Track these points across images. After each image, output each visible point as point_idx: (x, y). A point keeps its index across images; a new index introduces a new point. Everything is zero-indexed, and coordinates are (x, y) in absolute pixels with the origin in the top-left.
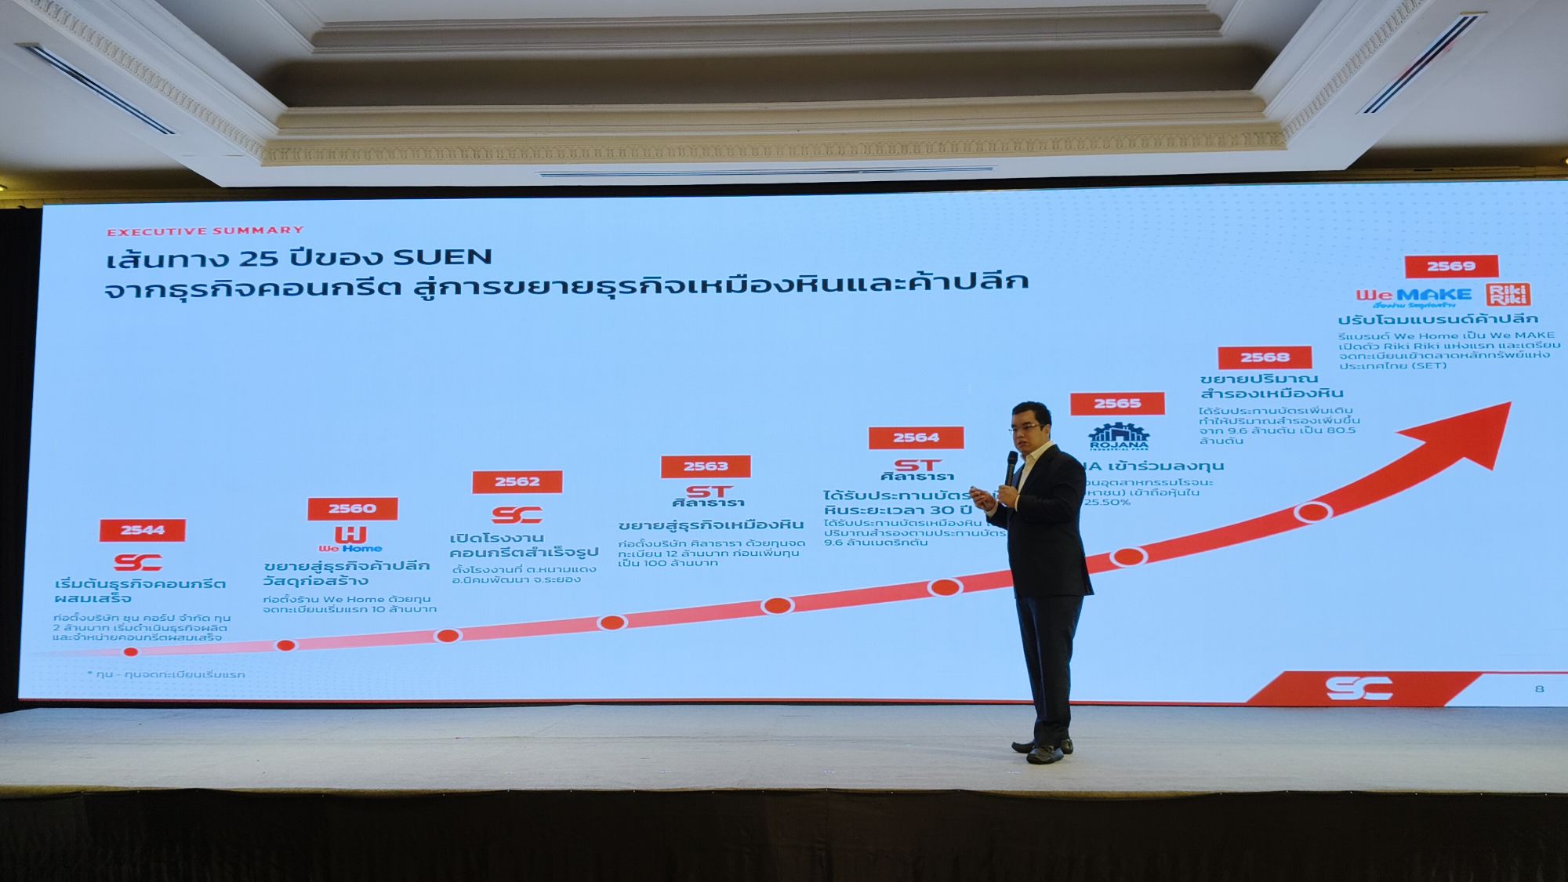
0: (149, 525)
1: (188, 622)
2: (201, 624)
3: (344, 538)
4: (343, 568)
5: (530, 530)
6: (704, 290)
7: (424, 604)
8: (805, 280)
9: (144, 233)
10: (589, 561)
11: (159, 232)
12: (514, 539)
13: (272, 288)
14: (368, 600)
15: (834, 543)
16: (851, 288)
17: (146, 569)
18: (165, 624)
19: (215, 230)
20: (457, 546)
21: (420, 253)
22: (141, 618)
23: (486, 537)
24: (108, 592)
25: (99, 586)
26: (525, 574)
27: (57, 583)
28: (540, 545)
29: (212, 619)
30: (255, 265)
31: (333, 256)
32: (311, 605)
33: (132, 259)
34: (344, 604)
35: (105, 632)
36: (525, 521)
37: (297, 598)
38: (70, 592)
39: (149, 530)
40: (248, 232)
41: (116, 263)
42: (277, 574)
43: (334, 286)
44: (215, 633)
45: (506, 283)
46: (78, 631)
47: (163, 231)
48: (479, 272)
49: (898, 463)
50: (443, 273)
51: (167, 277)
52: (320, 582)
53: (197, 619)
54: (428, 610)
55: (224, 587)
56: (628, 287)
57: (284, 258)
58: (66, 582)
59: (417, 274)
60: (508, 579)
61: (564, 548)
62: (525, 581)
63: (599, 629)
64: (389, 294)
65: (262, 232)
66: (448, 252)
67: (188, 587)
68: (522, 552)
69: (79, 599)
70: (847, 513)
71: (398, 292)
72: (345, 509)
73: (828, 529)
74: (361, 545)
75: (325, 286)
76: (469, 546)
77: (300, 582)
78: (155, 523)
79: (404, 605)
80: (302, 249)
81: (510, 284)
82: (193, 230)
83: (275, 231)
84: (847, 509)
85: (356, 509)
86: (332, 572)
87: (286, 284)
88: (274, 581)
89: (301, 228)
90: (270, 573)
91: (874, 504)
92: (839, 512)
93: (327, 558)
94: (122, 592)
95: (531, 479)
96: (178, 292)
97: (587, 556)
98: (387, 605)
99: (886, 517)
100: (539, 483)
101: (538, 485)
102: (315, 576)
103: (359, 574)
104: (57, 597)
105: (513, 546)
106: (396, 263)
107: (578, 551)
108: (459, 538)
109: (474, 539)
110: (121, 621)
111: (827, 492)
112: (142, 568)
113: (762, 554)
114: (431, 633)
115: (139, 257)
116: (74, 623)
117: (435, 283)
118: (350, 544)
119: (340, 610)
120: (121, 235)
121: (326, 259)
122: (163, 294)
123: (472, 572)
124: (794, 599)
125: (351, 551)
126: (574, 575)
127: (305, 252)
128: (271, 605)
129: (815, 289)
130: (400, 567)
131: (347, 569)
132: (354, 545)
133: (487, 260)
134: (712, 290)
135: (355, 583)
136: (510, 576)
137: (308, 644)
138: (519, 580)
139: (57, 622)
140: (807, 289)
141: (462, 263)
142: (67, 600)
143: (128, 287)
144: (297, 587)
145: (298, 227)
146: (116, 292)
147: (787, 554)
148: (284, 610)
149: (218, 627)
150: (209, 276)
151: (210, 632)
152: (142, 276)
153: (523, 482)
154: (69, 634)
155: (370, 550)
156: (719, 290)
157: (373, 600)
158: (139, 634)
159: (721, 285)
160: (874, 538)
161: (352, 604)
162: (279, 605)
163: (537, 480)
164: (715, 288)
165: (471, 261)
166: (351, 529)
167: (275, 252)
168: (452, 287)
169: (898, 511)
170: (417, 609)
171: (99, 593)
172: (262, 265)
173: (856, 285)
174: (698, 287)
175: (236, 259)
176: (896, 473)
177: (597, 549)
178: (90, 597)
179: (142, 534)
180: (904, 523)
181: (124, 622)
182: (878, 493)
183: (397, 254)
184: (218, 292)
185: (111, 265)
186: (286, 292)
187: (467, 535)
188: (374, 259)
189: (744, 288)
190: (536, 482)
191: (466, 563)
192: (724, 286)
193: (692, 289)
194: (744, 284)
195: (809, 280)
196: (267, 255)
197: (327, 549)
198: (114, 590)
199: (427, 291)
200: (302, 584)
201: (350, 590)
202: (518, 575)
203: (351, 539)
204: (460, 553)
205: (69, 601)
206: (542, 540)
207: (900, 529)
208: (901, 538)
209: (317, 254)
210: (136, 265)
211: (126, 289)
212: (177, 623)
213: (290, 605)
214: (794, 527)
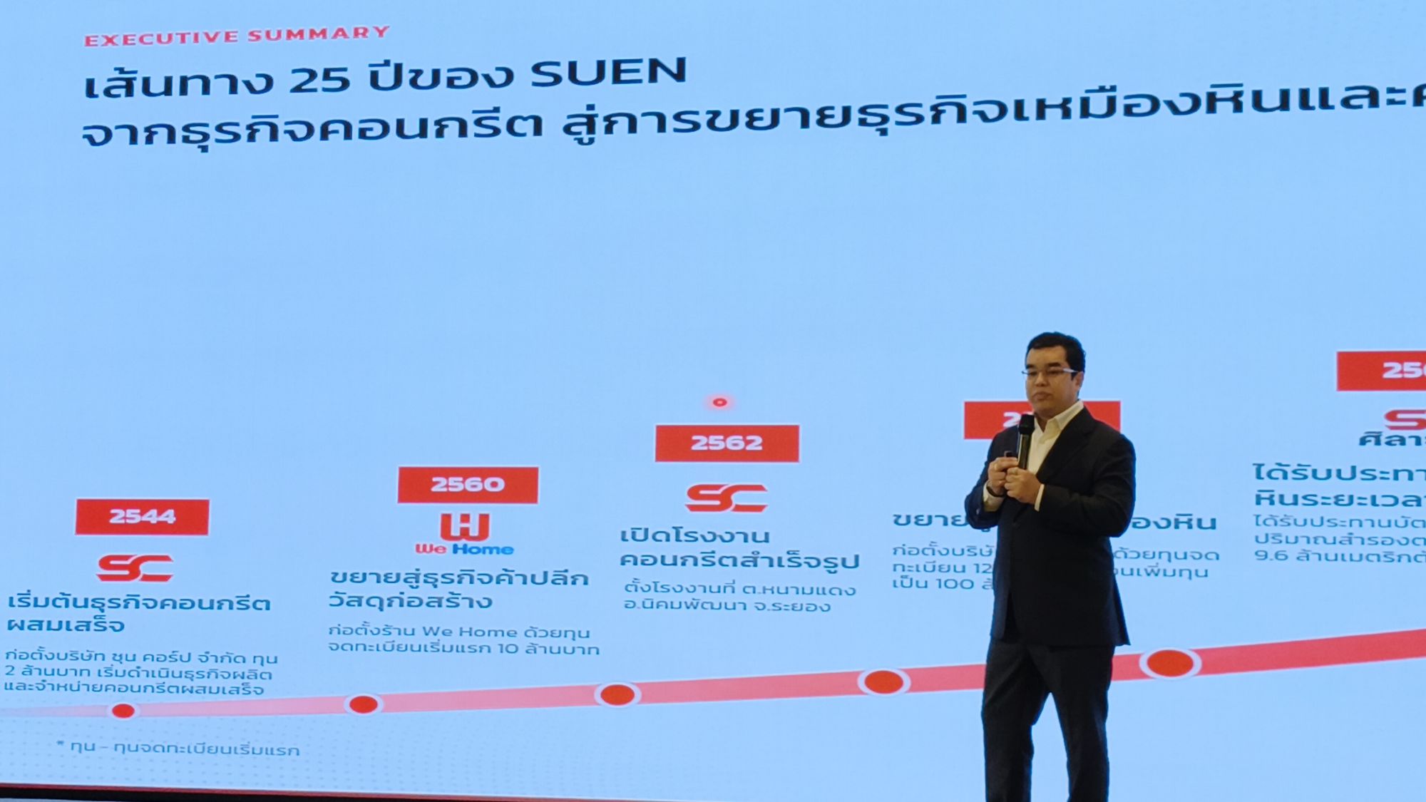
0: (152, 508)
1: (211, 664)
2: (232, 668)
3: (455, 532)
4: (452, 581)
5: (747, 522)
6: (1041, 115)
7: (579, 642)
8: (1220, 93)
9: (141, 40)
10: (844, 578)
11: (165, 39)
12: (721, 537)
13: (341, 128)
14: (492, 633)
15: (1271, 555)
16: (1304, 104)
17: (146, 578)
18: (177, 667)
19: (252, 34)
20: (632, 548)
21: (573, 67)
22: (139, 658)
23: (678, 534)
24: (89, 614)
25: (75, 605)
26: (739, 597)
27: (11, 599)
28: (764, 549)
29: (249, 660)
30: (315, 90)
31: (436, 74)
32: (402, 640)
33: (123, 83)
34: (455, 640)
35: (84, 679)
36: (739, 508)
37: (381, 628)
38: (30, 614)
39: (152, 517)
40: (302, 37)
41: (98, 89)
42: (350, 589)
43: (438, 122)
44: (253, 683)
45: (708, 112)
46: (43, 677)
47: (170, 37)
48: (667, 96)
49: (1392, 416)
50: (608, 98)
51: (177, 110)
52: (417, 602)
53: (227, 659)
54: (587, 651)
55: (268, 608)
56: (910, 114)
57: (359, 78)
58: (25, 600)
59: (569, 99)
60: (712, 604)
61: (802, 555)
62: (739, 607)
63: (861, 693)
64: (524, 135)
65: (325, 36)
66: (617, 64)
67: (211, 607)
68: (735, 559)
69: (45, 625)
70: (1295, 503)
71: (538, 130)
72: (456, 484)
73: (1262, 531)
74: (480, 544)
75: (423, 123)
76: (650, 548)
77: (386, 602)
78: (161, 506)
79: (548, 642)
80: (387, 63)
81: (716, 114)
82: (216, 35)
83: (345, 35)
84: (1296, 497)
85: (473, 484)
86: (435, 586)
87: (362, 122)
88: (346, 600)
89: (385, 28)
90: (340, 587)
91: (1345, 488)
92: (1282, 502)
93: (429, 563)
94: (111, 615)
95: (749, 438)
96: (195, 134)
97: (840, 568)
98: (523, 643)
99: (1368, 512)
100: (762, 444)
101: (760, 448)
102: (410, 592)
103: (478, 591)
104: (10, 622)
105: (720, 548)
106: (535, 84)
107: (826, 560)
108: (634, 534)
109: (658, 537)
110: (109, 661)
111: (1259, 466)
112: (141, 576)
113: (1142, 572)
114: (589, 691)
115: (135, 79)
116: (36, 664)
117: (596, 115)
118: (464, 541)
119: (447, 649)
120: (106, 44)
121: (425, 80)
122: (171, 139)
123: (656, 591)
124: (1200, 652)
125: (465, 552)
126: (820, 600)
127: (391, 69)
128: (341, 640)
129: (1238, 107)
130: (542, 581)
131: (460, 582)
132: (471, 544)
133: (680, 76)
134: (1054, 115)
135: (471, 606)
136: (716, 599)
137: (400, 703)
138: (730, 606)
139: (12, 661)
140: (1225, 108)
141: (640, 81)
142: (26, 627)
143: (117, 127)
144: (381, 609)
145: (381, 28)
146: (99, 136)
147: (1186, 574)
148: (361, 647)
149: (259, 673)
150: (243, 108)
151: (246, 680)
152: (140, 110)
153: (735, 443)
154: (28, 680)
155: (495, 551)
156: (1067, 114)
157: (500, 633)
158: (135, 682)
159: (1069, 105)
160: (1346, 549)
161: (467, 640)
162: (354, 639)
163: (758, 440)
164: (1059, 112)
165: (653, 78)
166: (465, 518)
167: (345, 70)
168: (623, 123)
169: (1391, 501)
170: (569, 650)
171: (74, 615)
172: (325, 90)
173: (1314, 100)
174: (1030, 110)
175: (286, 79)
176: (1387, 433)
177: (857, 557)
178: (60, 622)
179: (142, 522)
180: (1401, 523)
181: (114, 663)
182: (1354, 468)
183: (536, 69)
184: (257, 135)
185: (90, 93)
186: (362, 133)
187: (646, 530)
188: (500, 78)
189: (1111, 109)
190: (756, 443)
191: (647, 575)
192: (1075, 107)
193: (1020, 115)
194: (1112, 102)
195: (1229, 93)
196: (333, 74)
197: (428, 549)
198: (97, 612)
199: (584, 129)
200: (390, 605)
201: (463, 616)
202: (728, 598)
203: (465, 533)
204: (635, 559)
205: (29, 627)
206: (767, 540)
207: (1394, 532)
208: (1396, 549)
209: (411, 71)
210: (130, 93)
211: (114, 132)
212: (194, 666)
213: (370, 640)
214: (1200, 526)
